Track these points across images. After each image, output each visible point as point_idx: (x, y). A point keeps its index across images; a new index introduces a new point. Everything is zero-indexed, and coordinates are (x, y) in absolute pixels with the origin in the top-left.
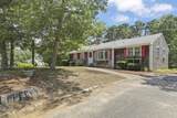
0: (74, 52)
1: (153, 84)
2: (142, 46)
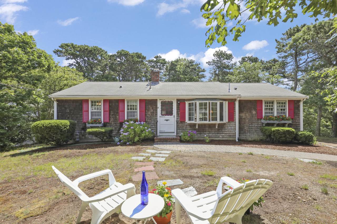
2: (289, 101)
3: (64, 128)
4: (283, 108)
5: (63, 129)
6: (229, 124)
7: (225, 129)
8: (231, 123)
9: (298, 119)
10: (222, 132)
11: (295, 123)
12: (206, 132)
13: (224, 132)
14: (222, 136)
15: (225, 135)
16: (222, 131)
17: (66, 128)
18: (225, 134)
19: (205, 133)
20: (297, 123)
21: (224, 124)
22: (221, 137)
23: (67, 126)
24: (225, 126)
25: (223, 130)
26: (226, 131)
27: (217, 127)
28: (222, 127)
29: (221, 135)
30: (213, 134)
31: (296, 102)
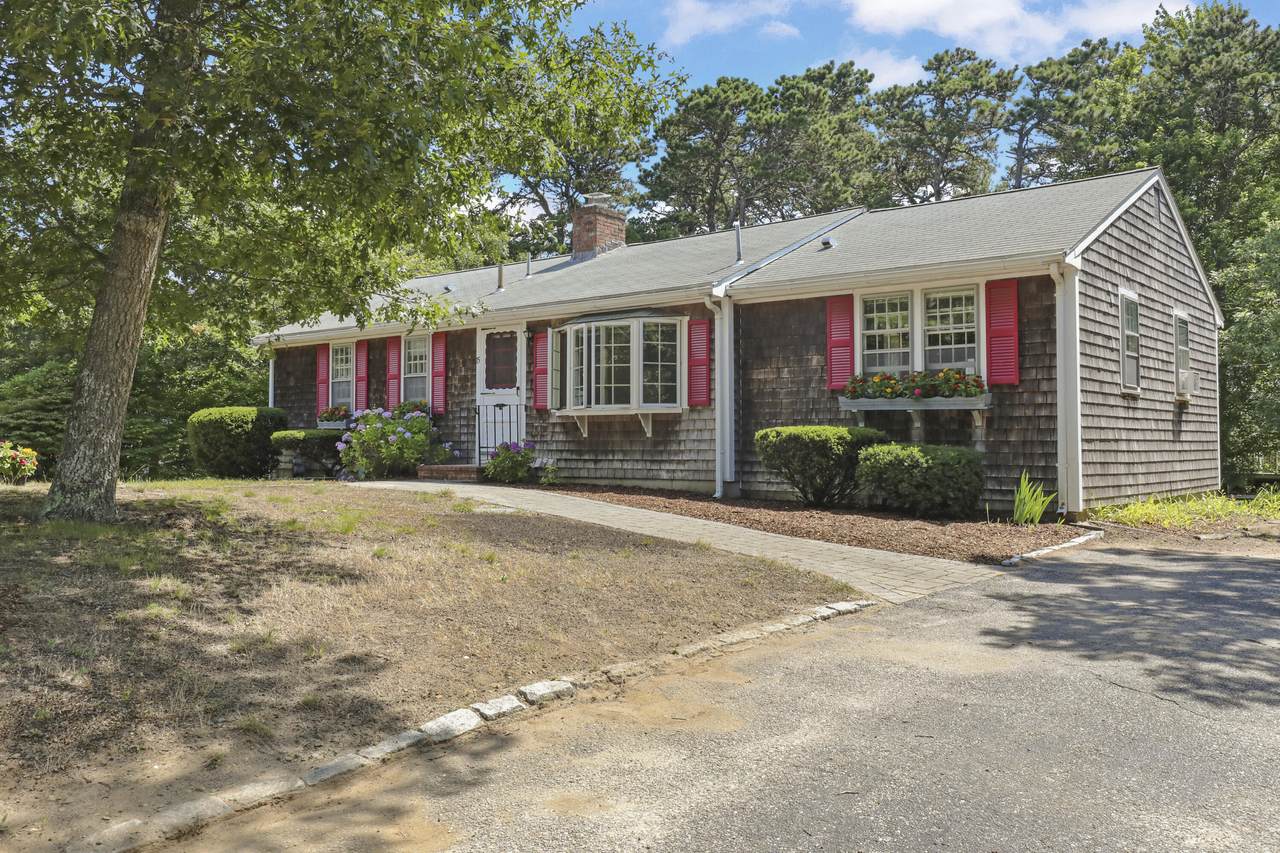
0: (327, 324)
1: (1092, 644)
2: (991, 286)
3: (237, 427)
4: (964, 328)
5: (232, 429)
6: (695, 420)
7: (680, 442)
8: (699, 411)
9: (1045, 386)
10: (669, 453)
11: (1029, 412)
12: (613, 452)
13: (677, 453)
14: (668, 471)
15: (682, 467)
16: (668, 448)
17: (241, 427)
18: (679, 462)
19: (611, 457)
20: (1044, 412)
21: (676, 419)
22: (664, 475)
23: (247, 423)
24: (677, 428)
25: (674, 447)
26: (682, 452)
27: (649, 435)
28: (668, 433)
29: (663, 467)
30: (637, 461)
31: (1033, 288)
